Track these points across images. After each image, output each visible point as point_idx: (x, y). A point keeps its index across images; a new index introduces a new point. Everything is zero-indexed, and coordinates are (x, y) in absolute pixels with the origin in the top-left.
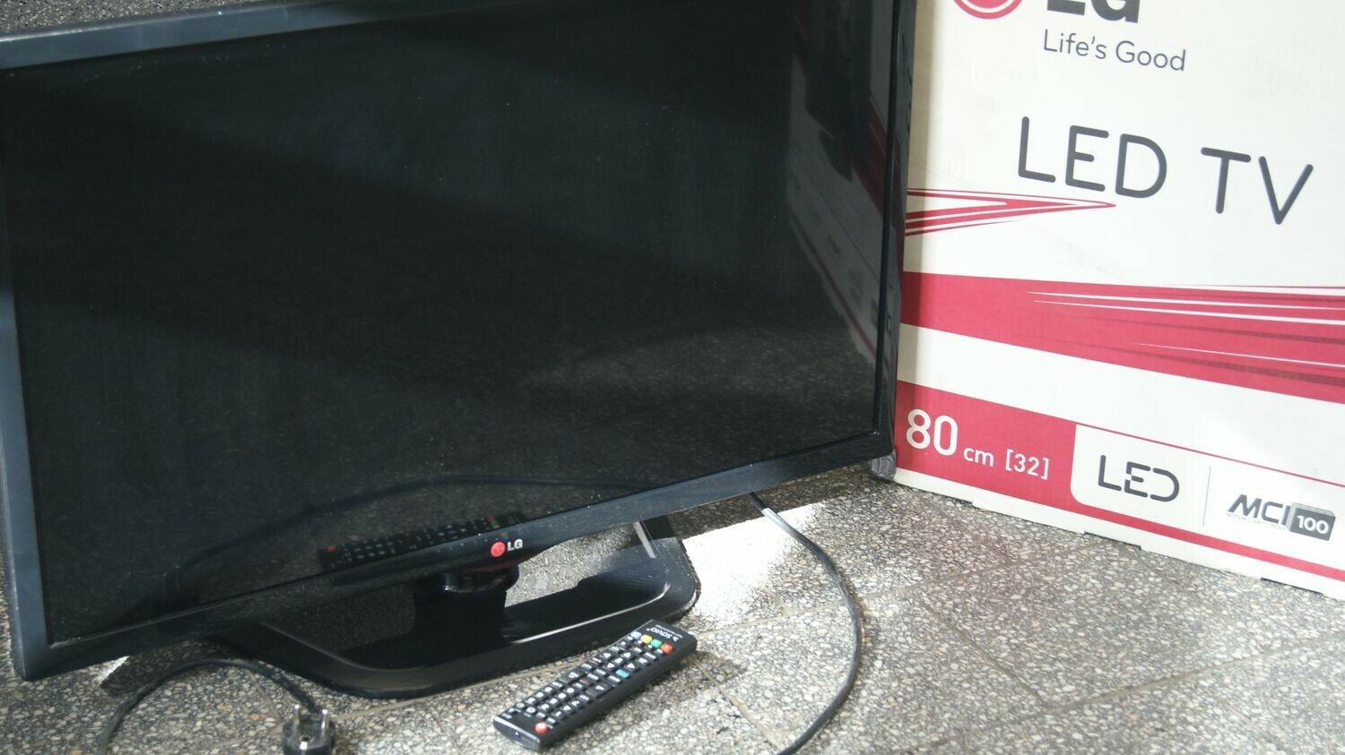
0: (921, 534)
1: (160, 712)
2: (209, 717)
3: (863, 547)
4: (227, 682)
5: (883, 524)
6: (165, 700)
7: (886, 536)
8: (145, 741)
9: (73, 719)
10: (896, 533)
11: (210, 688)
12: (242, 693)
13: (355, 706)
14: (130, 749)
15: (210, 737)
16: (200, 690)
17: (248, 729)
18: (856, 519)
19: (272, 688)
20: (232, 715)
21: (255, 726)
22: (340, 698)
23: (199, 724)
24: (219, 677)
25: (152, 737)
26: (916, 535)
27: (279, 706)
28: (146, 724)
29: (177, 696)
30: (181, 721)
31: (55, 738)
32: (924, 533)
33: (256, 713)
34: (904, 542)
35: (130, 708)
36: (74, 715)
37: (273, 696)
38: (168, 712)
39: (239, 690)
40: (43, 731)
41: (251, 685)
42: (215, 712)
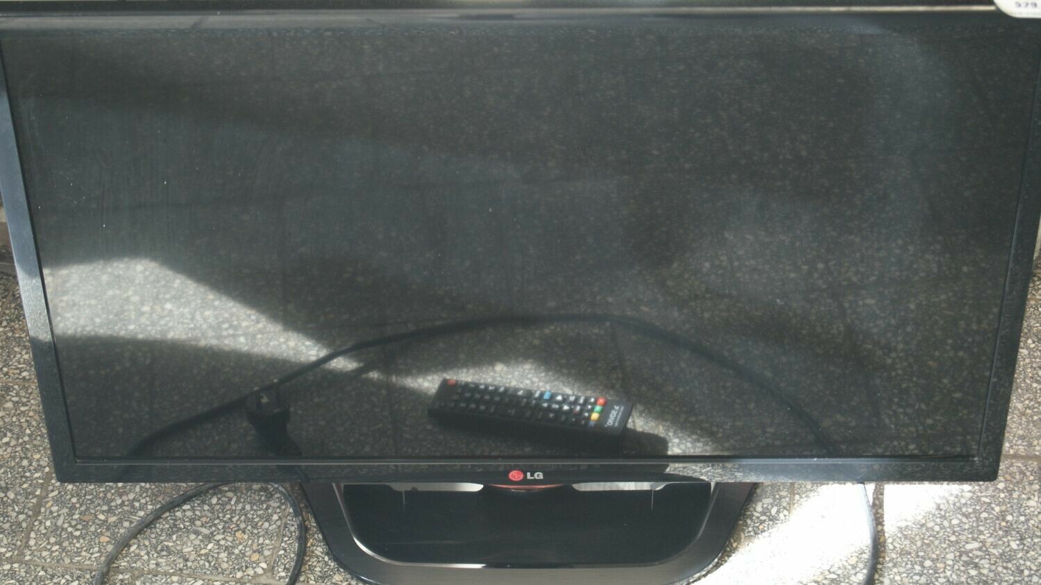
0: (1000, 569)
1: (192, 521)
2: (222, 542)
3: (928, 563)
4: (265, 506)
5: (974, 539)
6: (206, 507)
7: (964, 558)
8: (159, 548)
9: (128, 500)
10: (977, 557)
11: (248, 507)
12: (266, 525)
13: (337, 578)
14: (143, 553)
15: (207, 564)
16: (240, 506)
17: (239, 570)
18: (955, 522)
19: (292, 529)
20: (240, 547)
21: (247, 567)
22: (332, 564)
23: (210, 546)
24: (263, 498)
25: (167, 547)
26: (993, 567)
27: (282, 552)
28: (175, 528)
29: (218, 507)
30: (200, 537)
31: (102, 517)
32: (1006, 568)
33: (259, 553)
34: (973, 572)
35: (172, 506)
36: (131, 496)
37: (286, 539)
38: (198, 523)
39: (266, 521)
40: (99, 505)
41: (280, 518)
42: (230, 539)
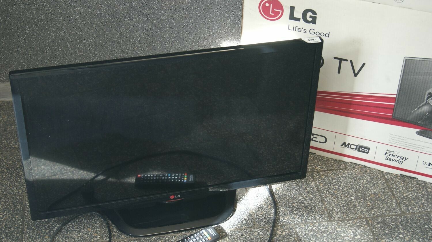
0: (310, 203)
1: (73, 227)
2: (84, 232)
3: (290, 204)
4: (94, 220)
5: (301, 196)
6: (76, 223)
7: (299, 201)
8: (65, 237)
9: (50, 225)
10: (303, 201)
11: (89, 221)
12: (96, 225)
13: (123, 236)
14: (60, 239)
15: (82, 239)
16: (86, 221)
17: (92, 239)
18: (294, 192)
19: (104, 225)
20: (90, 233)
21: (94, 238)
22: (120, 233)
23: (81, 234)
24: (92, 217)
25: (67, 236)
26: (308, 203)
27: (103, 232)
28: (68, 231)
29: (79, 222)
30: (77, 232)
31: (44, 231)
33: (96, 233)
34: (303, 205)
35: (65, 224)
36: (51, 223)
37: (103, 228)
38: (75, 228)
40: (42, 227)
41: (99, 222)
42: (86, 231)
